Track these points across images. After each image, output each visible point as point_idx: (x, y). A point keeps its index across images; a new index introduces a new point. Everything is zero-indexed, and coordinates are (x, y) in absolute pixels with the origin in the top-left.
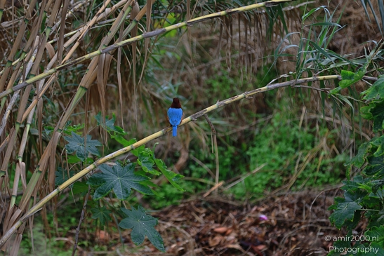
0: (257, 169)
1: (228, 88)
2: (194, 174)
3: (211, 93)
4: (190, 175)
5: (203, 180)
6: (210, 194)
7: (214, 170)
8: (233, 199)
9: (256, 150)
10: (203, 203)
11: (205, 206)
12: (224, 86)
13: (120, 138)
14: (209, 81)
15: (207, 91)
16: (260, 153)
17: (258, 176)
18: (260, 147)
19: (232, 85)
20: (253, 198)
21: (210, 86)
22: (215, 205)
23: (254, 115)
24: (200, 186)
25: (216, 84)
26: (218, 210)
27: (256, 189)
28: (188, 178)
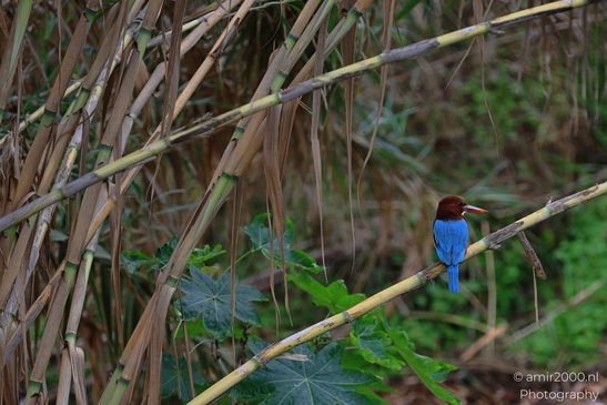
0: (582, 295)
1: (511, 104)
2: (439, 306)
3: (473, 115)
4: (428, 308)
5: (458, 320)
6: (478, 354)
7: (483, 295)
8: (530, 366)
9: (578, 247)
10: (461, 375)
11: (466, 382)
12: (501, 100)
13: (305, 279)
14: (467, 88)
15: (462, 111)
16: (586, 255)
17: (585, 310)
18: (587, 239)
19: (517, 99)
20: (574, 362)
21: (469, 99)
22: (488, 379)
23: (570, 167)
24: (450, 333)
25: (483, 95)
26: (494, 392)
27: (580, 341)
28: (422, 314)
